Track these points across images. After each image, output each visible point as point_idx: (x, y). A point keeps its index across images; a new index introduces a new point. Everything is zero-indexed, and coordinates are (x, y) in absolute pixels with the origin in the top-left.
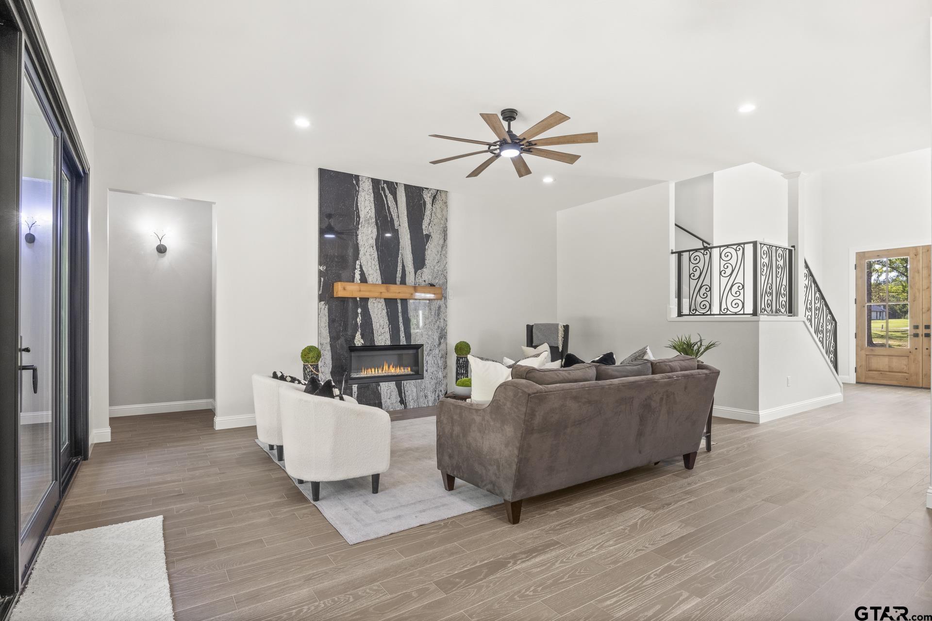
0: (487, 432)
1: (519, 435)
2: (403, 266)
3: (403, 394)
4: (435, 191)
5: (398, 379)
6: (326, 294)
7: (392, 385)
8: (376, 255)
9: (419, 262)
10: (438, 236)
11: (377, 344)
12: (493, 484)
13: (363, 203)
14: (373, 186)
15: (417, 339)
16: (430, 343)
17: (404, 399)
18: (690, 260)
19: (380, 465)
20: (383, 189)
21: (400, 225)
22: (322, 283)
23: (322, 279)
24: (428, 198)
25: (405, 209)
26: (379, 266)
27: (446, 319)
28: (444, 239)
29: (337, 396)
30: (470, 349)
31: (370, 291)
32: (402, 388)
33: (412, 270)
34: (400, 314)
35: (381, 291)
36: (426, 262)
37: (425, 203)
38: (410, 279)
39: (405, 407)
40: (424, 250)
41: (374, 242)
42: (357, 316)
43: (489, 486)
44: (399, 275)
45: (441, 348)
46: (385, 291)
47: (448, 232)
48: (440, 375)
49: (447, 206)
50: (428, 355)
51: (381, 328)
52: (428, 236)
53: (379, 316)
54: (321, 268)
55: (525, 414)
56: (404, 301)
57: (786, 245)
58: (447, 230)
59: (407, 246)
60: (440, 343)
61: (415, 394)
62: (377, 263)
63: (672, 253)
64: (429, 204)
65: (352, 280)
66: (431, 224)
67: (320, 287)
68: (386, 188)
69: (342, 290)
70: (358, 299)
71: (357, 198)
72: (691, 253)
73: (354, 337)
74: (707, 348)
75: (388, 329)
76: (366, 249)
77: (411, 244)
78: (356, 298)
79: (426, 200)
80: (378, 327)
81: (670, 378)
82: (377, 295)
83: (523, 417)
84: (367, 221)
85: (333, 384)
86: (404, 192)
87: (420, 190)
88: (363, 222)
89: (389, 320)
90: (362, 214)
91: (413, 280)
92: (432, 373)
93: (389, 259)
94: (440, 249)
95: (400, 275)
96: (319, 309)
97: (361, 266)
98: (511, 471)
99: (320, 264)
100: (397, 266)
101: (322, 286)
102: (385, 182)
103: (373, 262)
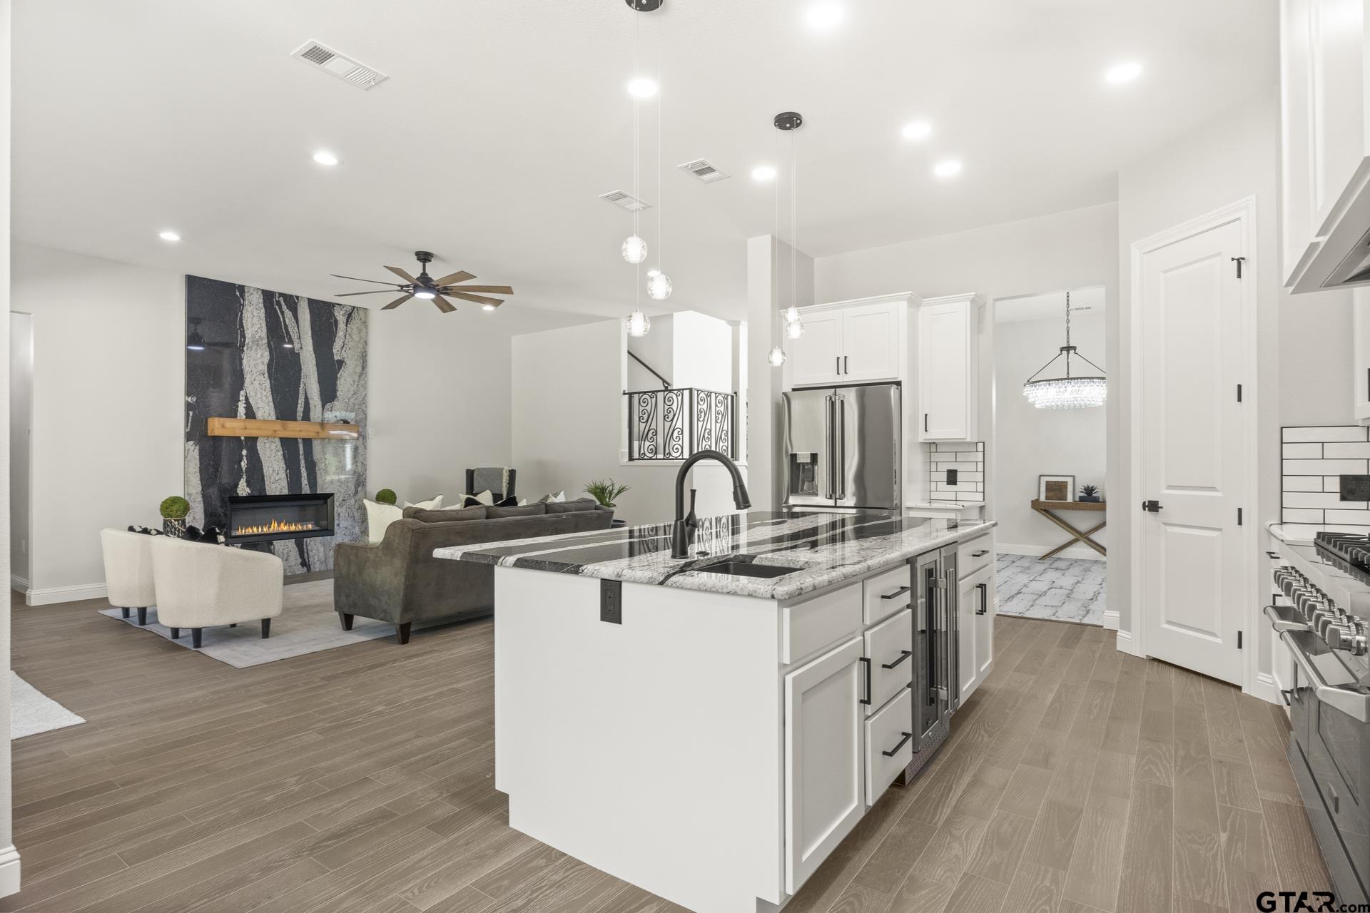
0: (379, 567)
1: (405, 565)
2: (306, 399)
3: (306, 554)
4: (350, 308)
5: (299, 537)
6: (196, 430)
7: (291, 544)
8: (267, 384)
9: (329, 394)
10: (355, 362)
11: (269, 492)
12: (384, 611)
13: (249, 320)
14: (264, 299)
15: (325, 487)
16: (343, 491)
17: (307, 560)
18: (640, 403)
19: (272, 611)
20: (279, 303)
21: (301, 348)
22: (190, 418)
23: (191, 413)
24: (341, 316)
25: (310, 329)
26: (273, 398)
27: (365, 463)
28: (363, 366)
29: (221, 543)
30: (396, 498)
31: (259, 429)
32: (305, 547)
33: (319, 404)
34: (302, 457)
35: (276, 428)
36: (338, 393)
37: (336, 322)
38: (316, 413)
39: (309, 569)
40: (336, 379)
41: (266, 368)
42: (241, 460)
43: (382, 615)
44: (300, 409)
45: (357, 497)
46: (281, 428)
47: (367, 358)
48: (357, 530)
49: (366, 327)
50: (341, 506)
51: (275, 474)
52: (341, 363)
53: (273, 459)
54: (189, 399)
55: (410, 546)
56: (308, 442)
57: (730, 392)
58: (366, 355)
59: (312, 374)
60: (357, 492)
61: (321, 554)
62: (269, 394)
63: (625, 394)
64: (342, 324)
65: (233, 414)
66: (344, 349)
67: (188, 423)
68: (282, 302)
69: (218, 426)
70: (243, 438)
71: (242, 313)
72: (641, 395)
73: (236, 485)
74: (619, 492)
75: (284, 475)
76: (253, 377)
77: (317, 371)
78: (240, 437)
79: (337, 318)
80: (271, 472)
81: (558, 517)
82: (270, 433)
83: (408, 549)
84: (256, 342)
85: (218, 531)
86: (307, 307)
87: (330, 306)
88: (251, 343)
89: (286, 463)
90: (249, 334)
91: (321, 416)
92: (346, 528)
93: (287, 390)
94: (357, 378)
95: (302, 410)
96: (186, 452)
97: (247, 398)
98: (398, 599)
99: (188, 393)
100: (298, 399)
101: (190, 421)
102: (281, 295)
103: (264, 393)
